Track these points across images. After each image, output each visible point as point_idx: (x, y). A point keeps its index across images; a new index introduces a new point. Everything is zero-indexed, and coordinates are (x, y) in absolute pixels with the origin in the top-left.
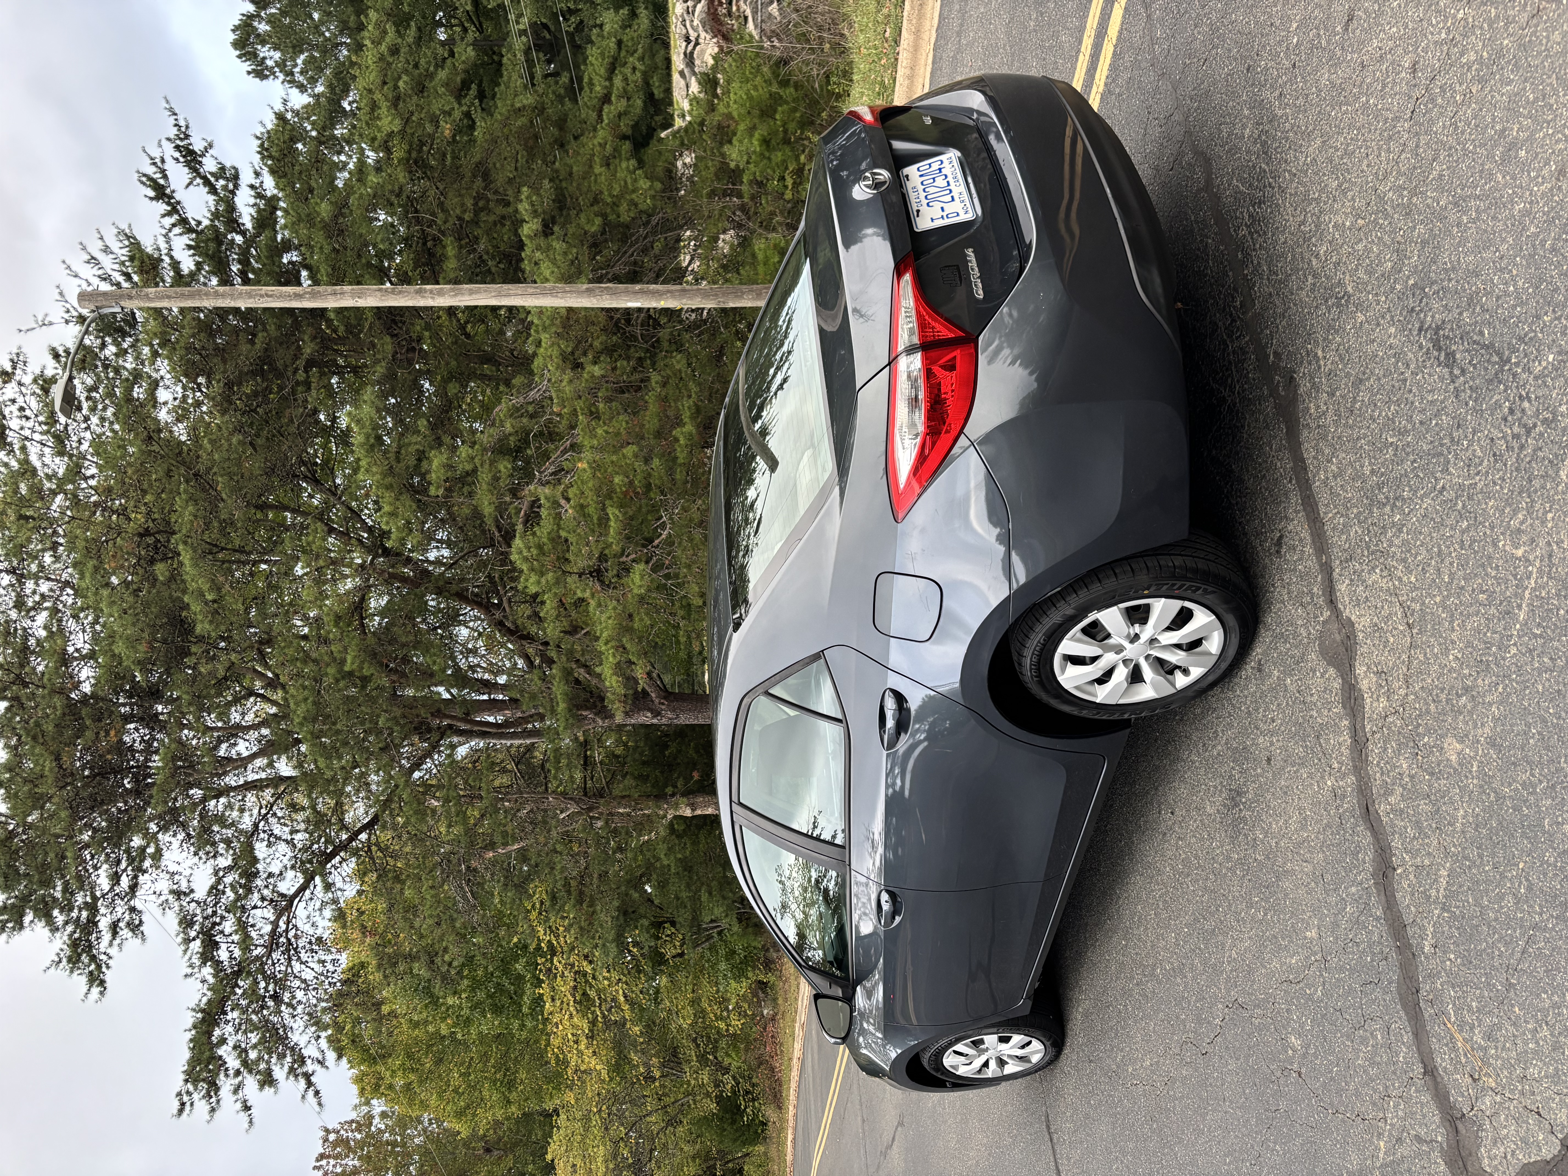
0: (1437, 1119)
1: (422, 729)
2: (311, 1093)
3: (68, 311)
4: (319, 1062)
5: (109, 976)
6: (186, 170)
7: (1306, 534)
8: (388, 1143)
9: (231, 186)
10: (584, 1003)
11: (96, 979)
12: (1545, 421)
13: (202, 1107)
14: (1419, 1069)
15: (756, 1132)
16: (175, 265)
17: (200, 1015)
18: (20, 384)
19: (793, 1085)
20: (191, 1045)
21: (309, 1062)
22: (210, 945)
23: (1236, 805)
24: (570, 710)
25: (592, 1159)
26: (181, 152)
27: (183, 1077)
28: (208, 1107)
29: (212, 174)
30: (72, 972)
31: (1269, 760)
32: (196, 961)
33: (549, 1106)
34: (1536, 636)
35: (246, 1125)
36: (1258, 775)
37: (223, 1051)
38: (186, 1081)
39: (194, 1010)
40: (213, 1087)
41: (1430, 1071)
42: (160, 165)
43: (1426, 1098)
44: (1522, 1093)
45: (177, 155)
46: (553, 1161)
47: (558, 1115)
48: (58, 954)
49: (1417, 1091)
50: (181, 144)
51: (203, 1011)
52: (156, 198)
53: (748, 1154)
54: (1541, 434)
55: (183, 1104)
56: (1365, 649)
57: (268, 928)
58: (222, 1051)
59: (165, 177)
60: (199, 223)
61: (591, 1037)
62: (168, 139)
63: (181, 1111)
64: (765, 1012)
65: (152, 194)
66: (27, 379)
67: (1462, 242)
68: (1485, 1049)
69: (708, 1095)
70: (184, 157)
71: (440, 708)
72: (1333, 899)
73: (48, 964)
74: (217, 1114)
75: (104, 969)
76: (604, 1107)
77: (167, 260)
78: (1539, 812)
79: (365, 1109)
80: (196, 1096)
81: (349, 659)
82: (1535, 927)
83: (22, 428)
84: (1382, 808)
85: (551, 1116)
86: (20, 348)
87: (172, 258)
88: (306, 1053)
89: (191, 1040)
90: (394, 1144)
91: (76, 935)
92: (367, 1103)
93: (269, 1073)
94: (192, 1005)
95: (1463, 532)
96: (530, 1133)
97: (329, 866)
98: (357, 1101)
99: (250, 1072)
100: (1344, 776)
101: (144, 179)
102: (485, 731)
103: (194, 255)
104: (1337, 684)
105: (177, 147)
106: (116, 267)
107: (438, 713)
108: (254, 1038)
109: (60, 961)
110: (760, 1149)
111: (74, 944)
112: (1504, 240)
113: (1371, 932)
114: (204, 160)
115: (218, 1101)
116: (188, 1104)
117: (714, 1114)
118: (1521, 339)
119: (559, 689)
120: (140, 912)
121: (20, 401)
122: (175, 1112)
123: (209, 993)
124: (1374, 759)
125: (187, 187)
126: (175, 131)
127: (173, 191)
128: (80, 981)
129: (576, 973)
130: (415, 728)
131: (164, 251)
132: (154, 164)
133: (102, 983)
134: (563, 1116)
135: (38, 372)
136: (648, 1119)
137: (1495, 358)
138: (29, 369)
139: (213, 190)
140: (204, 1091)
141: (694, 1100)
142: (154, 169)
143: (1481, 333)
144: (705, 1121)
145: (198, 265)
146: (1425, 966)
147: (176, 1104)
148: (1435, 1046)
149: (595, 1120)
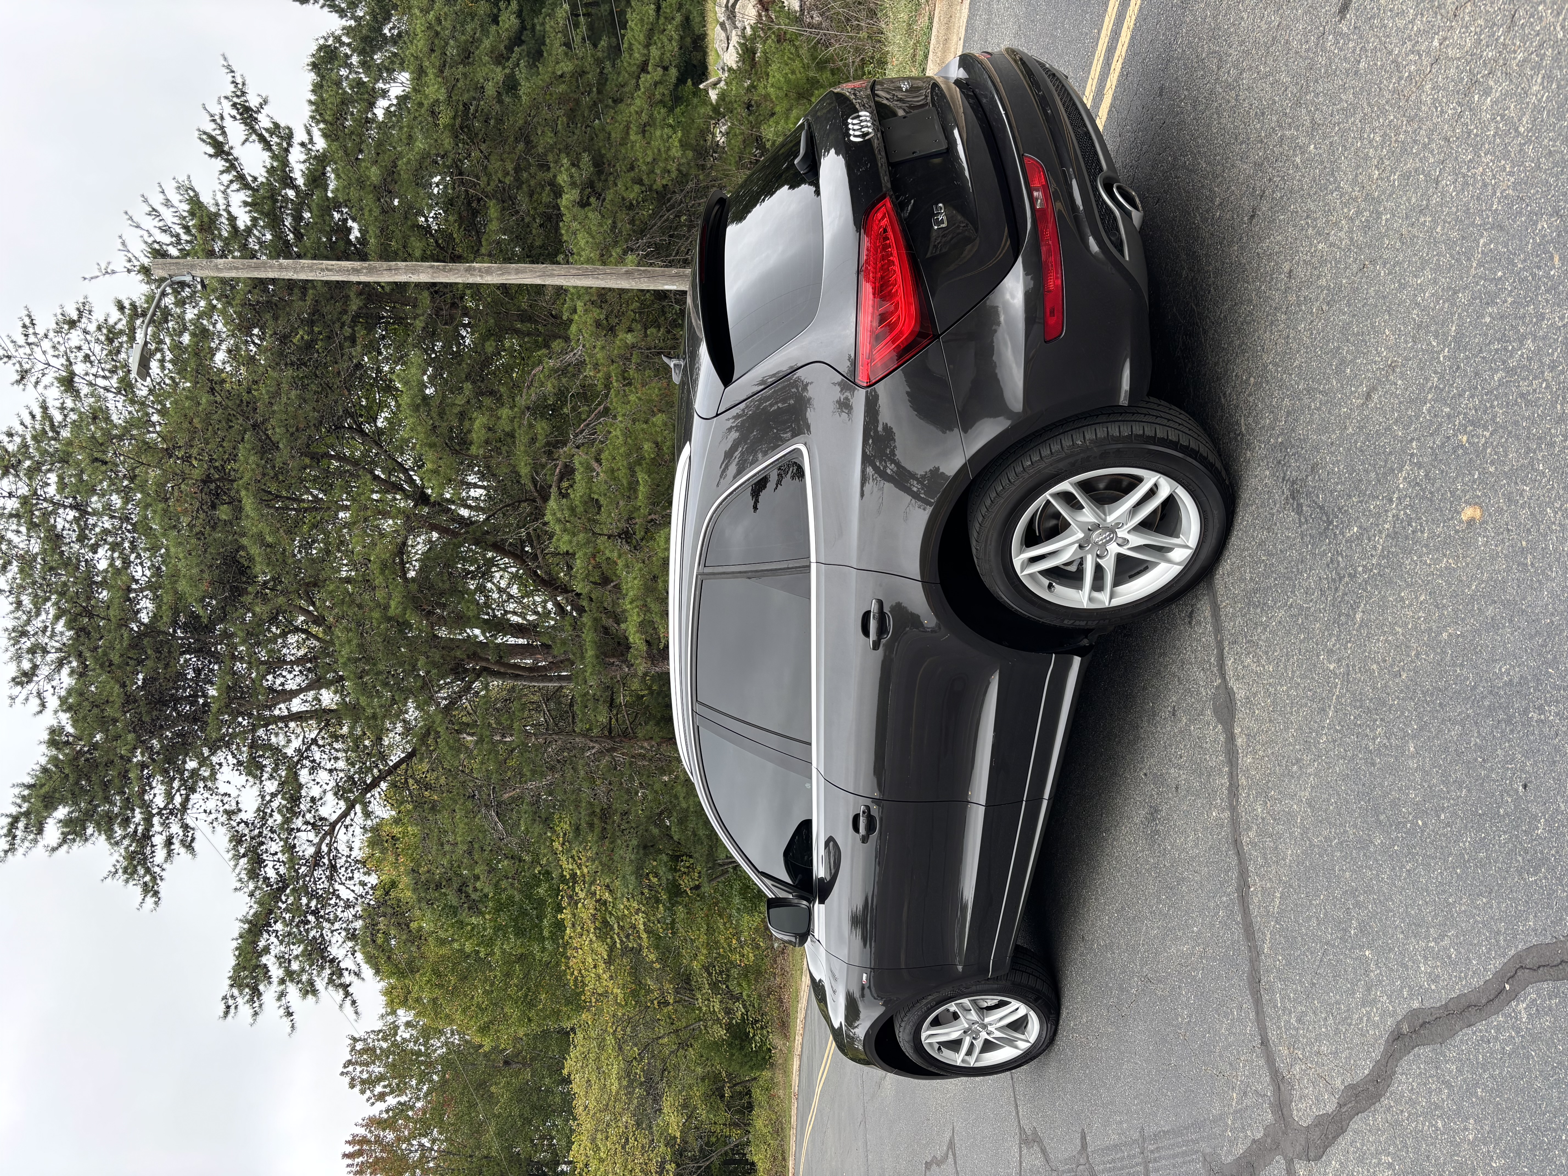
0: (1268, 1079)
1: (458, 671)
2: (348, 1002)
3: (130, 261)
4: (355, 974)
5: (163, 888)
6: (243, 127)
7: (1208, 613)
8: (412, 1052)
9: (285, 145)
10: (604, 929)
11: (151, 890)
12: (1350, 575)
13: (245, 1010)
14: (1258, 1041)
15: (764, 1058)
16: (232, 219)
17: (246, 926)
18: (86, 332)
19: (801, 1015)
20: (237, 953)
21: (346, 973)
22: (257, 861)
23: (1154, 820)
24: (597, 657)
25: (606, 1076)
26: (238, 109)
27: (229, 982)
28: (252, 1011)
29: (267, 130)
30: (127, 881)
31: (1177, 788)
32: (244, 876)
33: (567, 1025)
34: (1337, 731)
35: (289, 1030)
36: (1169, 799)
37: (268, 960)
38: (232, 986)
39: (241, 921)
40: (256, 993)
41: (1265, 1042)
42: (218, 121)
43: (1262, 1062)
44: (1317, 1063)
45: (234, 112)
46: (569, 1075)
47: (575, 1033)
48: (114, 866)
49: (1257, 1057)
50: (238, 101)
51: (250, 922)
52: (216, 155)
53: (755, 1079)
54: (1347, 584)
55: (228, 1007)
56: (1240, 715)
57: (311, 850)
58: (264, 960)
59: (224, 133)
60: (255, 179)
61: (609, 962)
62: (226, 98)
63: (226, 1013)
64: (776, 945)
65: (211, 151)
66: (92, 328)
67: (1311, 422)
68: (1297, 1029)
69: (718, 1021)
70: (241, 114)
71: (475, 650)
72: (1212, 904)
73: (105, 874)
74: (260, 1018)
75: (159, 881)
76: (619, 1029)
77: (225, 214)
78: (1332, 860)
79: (390, 1019)
80: (240, 1001)
81: (393, 604)
82: (1327, 943)
83: (87, 374)
84: (1245, 840)
85: (568, 1034)
86: (86, 297)
87: (229, 213)
88: (343, 965)
89: (237, 949)
90: (419, 1053)
91: (132, 849)
92: (394, 1012)
93: (311, 983)
94: (240, 917)
95: (1301, 642)
96: (547, 1048)
97: (369, 795)
98: (383, 1011)
99: (292, 981)
100: (1223, 810)
101: (204, 137)
102: (517, 673)
103: (250, 212)
104: (1222, 738)
105: (234, 105)
106: (176, 220)
107: (474, 656)
108: (297, 950)
109: (116, 872)
110: (766, 1074)
111: (131, 857)
112: (1334, 431)
113: (1233, 933)
114: (260, 117)
115: (261, 1006)
116: (233, 1008)
117: (723, 1040)
118: (1340, 509)
119: (589, 636)
120: (193, 829)
121: (85, 347)
122: (222, 1014)
123: (255, 906)
124: (1242, 800)
125: (243, 143)
126: (232, 88)
127: (232, 148)
128: (135, 891)
129: (597, 901)
130: (451, 669)
131: (222, 207)
132: (214, 121)
133: (156, 893)
134: (580, 1034)
135: (102, 320)
136: (660, 1041)
137: (1325, 518)
138: (93, 318)
139: (268, 146)
140: (248, 997)
141: (705, 1027)
142: (213, 126)
143: (1318, 497)
144: (716, 1045)
145: (254, 220)
146: (1266, 962)
147: (222, 1007)
148: (1268, 1024)
149: (610, 1040)
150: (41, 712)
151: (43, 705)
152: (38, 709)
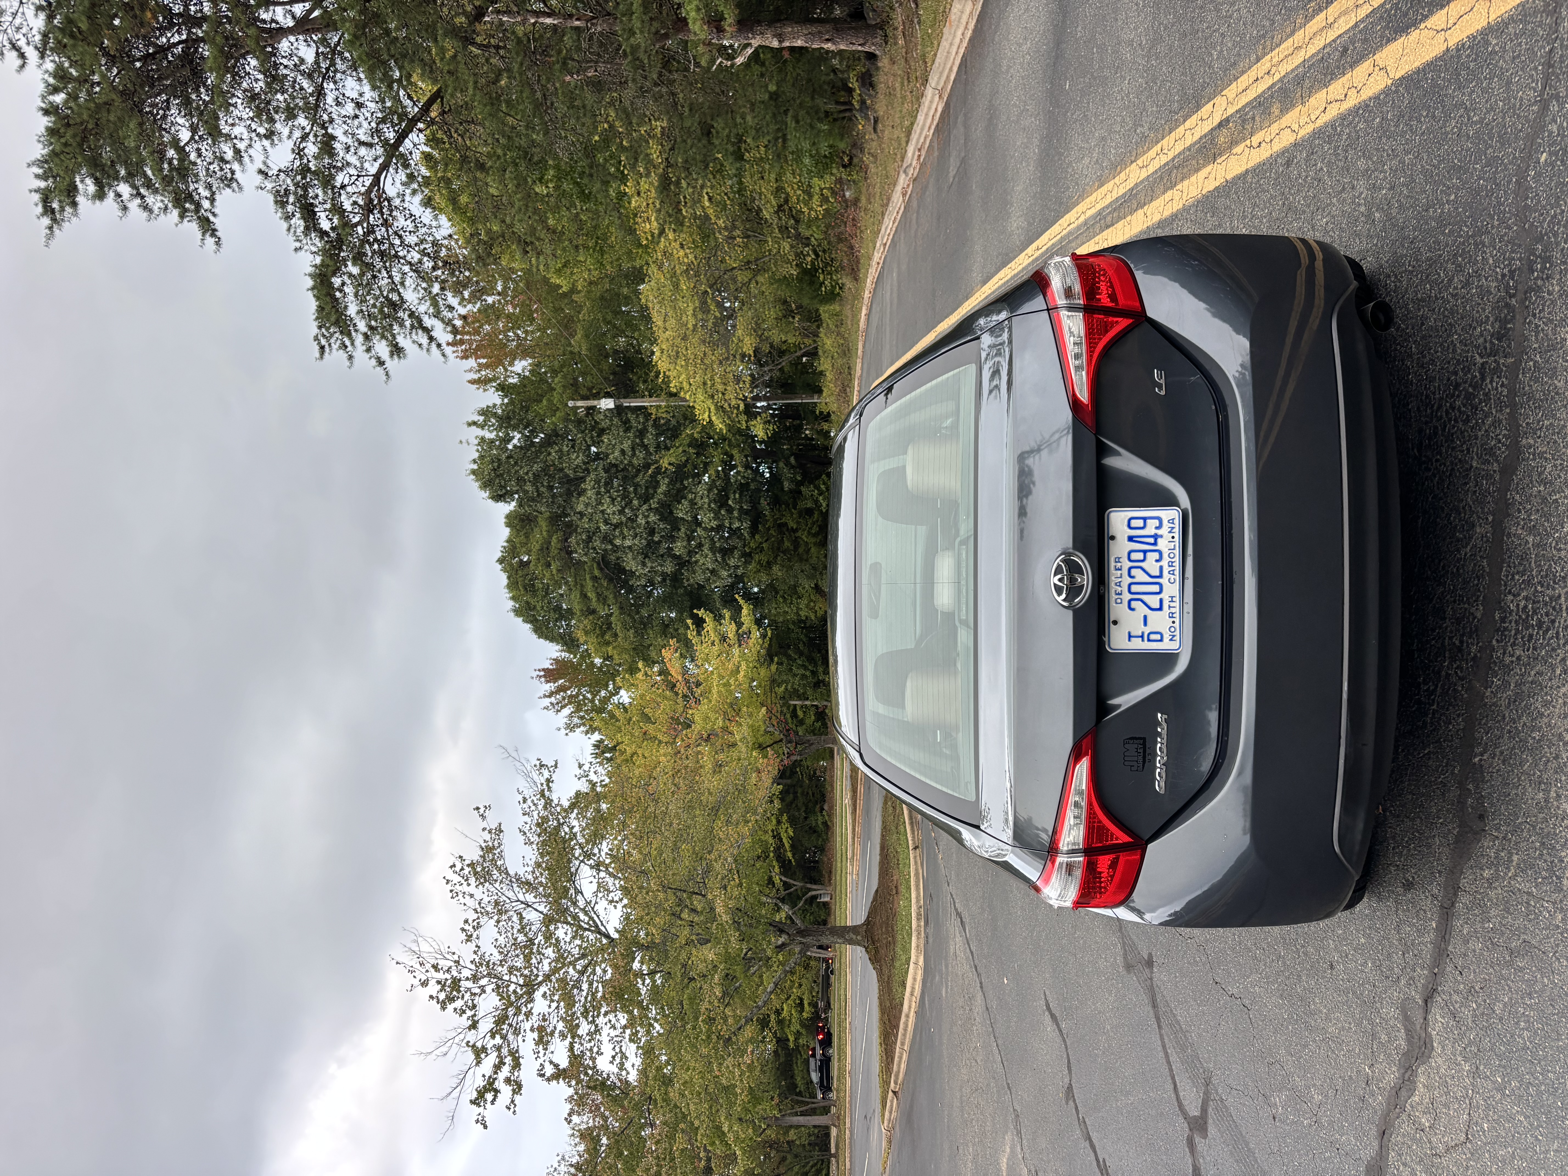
5: (219, 226)
11: (208, 228)
27: (316, 324)
28: (346, 354)
30: (180, 218)
32: (301, 233)
35: (384, 378)
38: (320, 327)
46: (646, 305)
55: (322, 348)
63: (322, 353)
64: (847, 194)
69: (788, 262)
74: (354, 362)
75: (212, 218)
80: (332, 343)
109: (166, 208)
110: (836, 307)
116: (327, 349)
117: (793, 277)
122: (318, 355)
128: (192, 229)
133: (214, 232)
141: (775, 265)
144: (785, 280)
147: (317, 348)
150: (23, 66)
151: (22, 56)
152: (19, 62)
